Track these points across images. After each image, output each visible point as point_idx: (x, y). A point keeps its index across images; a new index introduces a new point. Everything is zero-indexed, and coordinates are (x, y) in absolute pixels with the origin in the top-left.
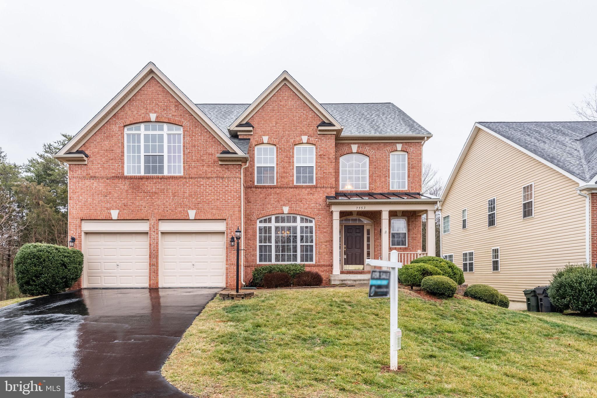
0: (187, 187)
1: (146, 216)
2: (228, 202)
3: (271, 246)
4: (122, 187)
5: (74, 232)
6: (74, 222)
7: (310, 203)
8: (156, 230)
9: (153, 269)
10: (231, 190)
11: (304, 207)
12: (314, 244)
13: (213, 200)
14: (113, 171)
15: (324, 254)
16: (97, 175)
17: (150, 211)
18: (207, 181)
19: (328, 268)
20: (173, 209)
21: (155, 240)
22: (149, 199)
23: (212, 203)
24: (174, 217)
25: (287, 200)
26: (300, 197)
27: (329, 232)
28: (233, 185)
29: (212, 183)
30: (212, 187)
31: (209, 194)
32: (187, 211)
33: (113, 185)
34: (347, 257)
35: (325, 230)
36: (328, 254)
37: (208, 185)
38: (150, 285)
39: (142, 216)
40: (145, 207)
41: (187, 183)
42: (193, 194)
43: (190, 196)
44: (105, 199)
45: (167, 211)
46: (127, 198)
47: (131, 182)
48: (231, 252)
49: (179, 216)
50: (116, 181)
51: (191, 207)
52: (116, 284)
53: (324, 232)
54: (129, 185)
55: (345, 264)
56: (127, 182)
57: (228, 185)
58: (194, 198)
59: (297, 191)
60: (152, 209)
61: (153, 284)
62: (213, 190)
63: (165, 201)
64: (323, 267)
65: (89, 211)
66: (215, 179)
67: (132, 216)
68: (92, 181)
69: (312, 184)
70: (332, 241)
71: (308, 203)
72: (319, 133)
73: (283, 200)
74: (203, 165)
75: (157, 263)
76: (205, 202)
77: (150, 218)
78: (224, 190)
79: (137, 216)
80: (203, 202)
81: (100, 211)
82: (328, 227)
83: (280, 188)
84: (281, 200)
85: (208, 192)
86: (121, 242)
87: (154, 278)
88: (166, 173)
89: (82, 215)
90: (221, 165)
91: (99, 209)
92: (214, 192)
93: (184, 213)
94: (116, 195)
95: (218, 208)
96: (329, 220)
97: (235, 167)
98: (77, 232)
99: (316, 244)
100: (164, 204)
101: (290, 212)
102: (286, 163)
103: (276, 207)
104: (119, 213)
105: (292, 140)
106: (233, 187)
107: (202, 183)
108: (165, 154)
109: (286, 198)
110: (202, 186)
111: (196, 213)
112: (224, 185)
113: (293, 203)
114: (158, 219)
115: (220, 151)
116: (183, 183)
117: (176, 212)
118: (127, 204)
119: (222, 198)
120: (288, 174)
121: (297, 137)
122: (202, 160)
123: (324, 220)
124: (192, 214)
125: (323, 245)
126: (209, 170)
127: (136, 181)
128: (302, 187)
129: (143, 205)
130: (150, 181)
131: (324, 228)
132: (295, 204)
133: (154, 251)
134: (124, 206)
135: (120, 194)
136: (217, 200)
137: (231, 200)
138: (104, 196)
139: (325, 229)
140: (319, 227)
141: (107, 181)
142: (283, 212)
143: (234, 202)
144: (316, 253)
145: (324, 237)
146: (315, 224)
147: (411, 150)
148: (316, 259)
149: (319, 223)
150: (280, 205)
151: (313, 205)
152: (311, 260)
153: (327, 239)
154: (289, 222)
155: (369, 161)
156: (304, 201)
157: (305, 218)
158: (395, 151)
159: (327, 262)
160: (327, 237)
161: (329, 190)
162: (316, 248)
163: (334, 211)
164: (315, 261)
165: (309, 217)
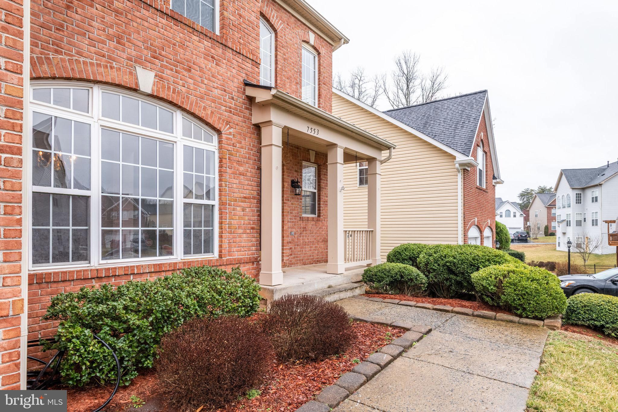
3: (87, 198)
7: (211, 84)
11: (195, 90)
12: (216, 203)
15: (241, 231)
25: (147, 48)
26: (188, 55)
27: (249, 174)
35: (242, 169)
36: (248, 231)
53: (240, 174)
64: (238, 265)
69: (212, 30)
71: (206, 81)
73: (135, 41)
82: (247, 163)
84: (129, 41)
96: (250, 145)
99: (222, 204)
101: (158, 91)
109: (145, 41)
113: (166, 67)
125: (238, 209)
131: (239, 163)
132: (172, 70)
139: (241, 165)
140: (229, 158)
142: (136, 84)
144: (221, 228)
145: (240, 187)
146: (220, 148)
147: (323, 51)
148: (220, 246)
149: (230, 148)
150: (125, 55)
151: (216, 92)
152: (208, 249)
153: (247, 193)
154: (149, 123)
155: (276, 41)
156: (196, 73)
157: (194, 124)
158: (307, 42)
159: (245, 252)
160: (246, 187)
161: (250, 66)
162: (221, 213)
163: (269, 123)
164: (220, 251)
165: (207, 124)
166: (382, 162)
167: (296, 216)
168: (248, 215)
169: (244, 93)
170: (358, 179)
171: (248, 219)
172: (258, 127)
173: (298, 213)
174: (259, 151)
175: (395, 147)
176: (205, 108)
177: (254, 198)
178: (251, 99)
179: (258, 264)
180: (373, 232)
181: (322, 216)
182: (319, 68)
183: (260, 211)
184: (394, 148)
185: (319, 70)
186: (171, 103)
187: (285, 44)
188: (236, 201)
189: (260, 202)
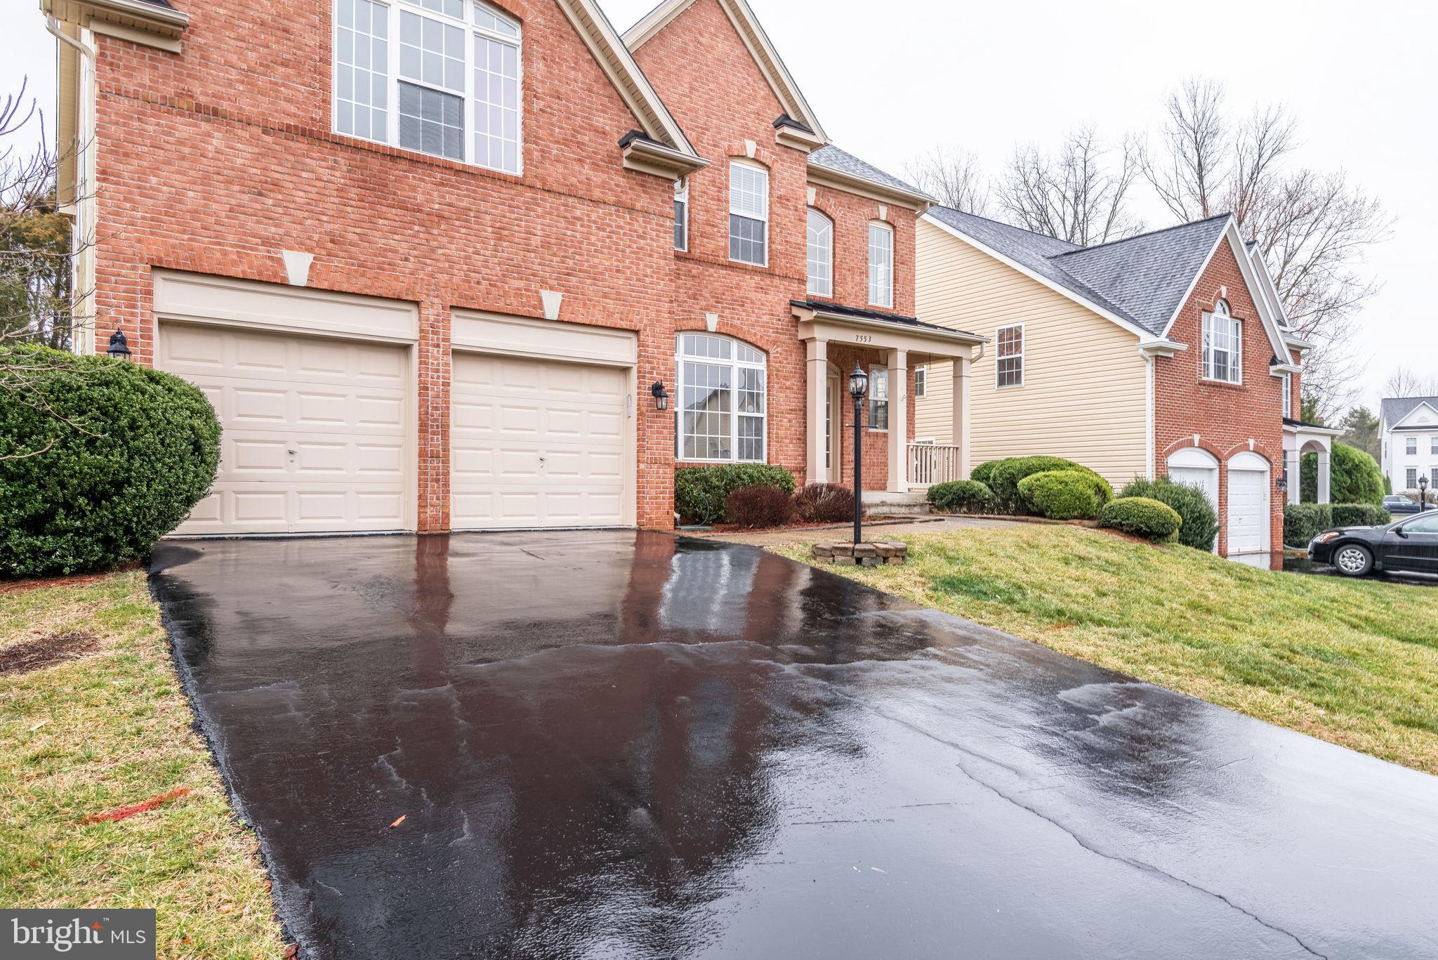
0: (538, 216)
1: (408, 289)
2: (643, 281)
4: (325, 173)
5: (120, 313)
6: (123, 272)
7: (761, 312)
8: (444, 340)
9: (433, 468)
10: (652, 250)
11: (747, 320)
12: (764, 415)
13: (606, 269)
14: (292, 109)
15: (787, 441)
16: (225, 105)
17: (425, 275)
18: (592, 211)
20: (495, 278)
21: (441, 374)
22: (421, 235)
23: (606, 280)
24: (500, 305)
25: (712, 297)
26: (742, 293)
27: (795, 388)
28: (657, 236)
29: (604, 219)
30: (604, 230)
31: (596, 251)
32: (537, 292)
33: (291, 158)
35: (788, 383)
36: (796, 441)
37: (595, 222)
38: (421, 523)
39: (398, 288)
40: (406, 259)
41: (538, 205)
42: (553, 241)
43: (546, 245)
44: (258, 206)
45: (478, 283)
46: (341, 215)
47: (355, 160)
48: (651, 427)
49: (514, 304)
50: (300, 146)
51: (550, 281)
52: (283, 522)
53: (787, 388)
54: (349, 171)
56: (342, 158)
57: (644, 233)
58: (555, 255)
59: (734, 278)
60: (430, 269)
61: (435, 519)
62: (608, 240)
63: (471, 250)
65: (190, 240)
66: (613, 208)
67: (362, 281)
68: (205, 126)
69: (762, 266)
71: (756, 311)
72: (778, 140)
73: (705, 294)
74: (580, 160)
75: (446, 450)
76: (586, 272)
77: (423, 298)
78: (635, 246)
79: (381, 284)
80: (580, 271)
81: (237, 246)
82: (794, 377)
83: (699, 261)
84: (701, 295)
85: (593, 245)
86: (303, 369)
87: (438, 498)
88: (470, 160)
89: (157, 249)
90: (626, 169)
91: (231, 239)
92: (610, 248)
93: (528, 297)
94: (300, 197)
95: (619, 297)
96: (796, 361)
97: (662, 186)
98: (133, 314)
99: (769, 416)
100: (469, 257)
101: (720, 328)
102: (713, 199)
103: (690, 312)
104: (312, 267)
105: (725, 144)
106: (657, 241)
107: (578, 213)
108: (469, 95)
109: (711, 292)
110: (579, 223)
111: (563, 301)
112: (636, 231)
113: (725, 308)
114: (449, 304)
115: (626, 129)
116: (525, 202)
117: (505, 292)
118: (341, 236)
119: (629, 268)
120: (716, 230)
121: (735, 138)
122: (578, 143)
123: (788, 359)
124: (552, 303)
125: (785, 420)
126: (597, 178)
127: (375, 164)
128: (744, 269)
129: (401, 251)
130: (424, 174)
131: (786, 378)
132: (730, 309)
133: (436, 408)
134: (332, 241)
135: (315, 196)
136: (618, 271)
137: (652, 277)
138: (254, 193)
139: (788, 380)
140: (777, 374)
141: (266, 138)
142: (706, 326)
143: (658, 284)
144: (769, 437)
145: (787, 401)
146: (768, 366)
147: (900, 223)
148: (769, 454)
149: (777, 365)
150: (698, 307)
151: (765, 318)
152: (759, 456)
153: (793, 405)
154: (714, 354)
155: (834, 231)
156: (748, 306)
157: (746, 347)
158: (877, 219)
160: (792, 400)
161: (796, 285)
162: (769, 424)
163: (813, 339)
164: (769, 458)
165: (757, 347)
166: (972, 361)
168: (794, 426)
169: (790, 313)
170: (996, 377)
171: (794, 431)
172: (804, 343)
174: (805, 365)
176: (755, 335)
177: (800, 410)
178: (797, 318)
179: (805, 472)
180: (959, 449)
182: (895, 245)
183: (805, 423)
185: (895, 248)
186: (729, 335)
187: (846, 232)
188: (782, 413)
189: (805, 414)
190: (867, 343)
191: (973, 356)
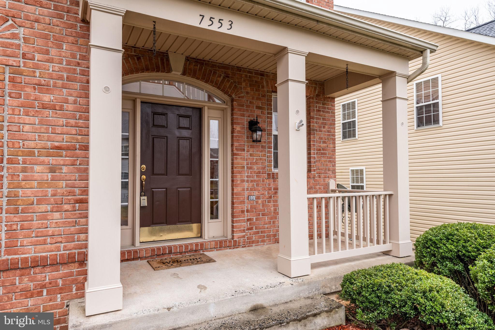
15: (43, 207)
19: (63, 270)
34: (151, 201)
35: (47, 98)
36: (66, 207)
53: (44, 107)
55: (142, 225)
64: (37, 270)
70: (86, 148)
82: (64, 87)
123: (47, 52)
125: (37, 168)
139: (48, 91)
140: (12, 78)
145: (43, 130)
149: (14, 61)
153: (64, 140)
159: (58, 245)
160: (59, 130)
167: (259, 172)
168: (68, 178)
171: (67, 186)
173: (264, 168)
175: (434, 48)
180: (393, 198)
181: (314, 170)
184: (432, 51)
188: (31, 154)
190: (224, 30)
191: (410, 73)
